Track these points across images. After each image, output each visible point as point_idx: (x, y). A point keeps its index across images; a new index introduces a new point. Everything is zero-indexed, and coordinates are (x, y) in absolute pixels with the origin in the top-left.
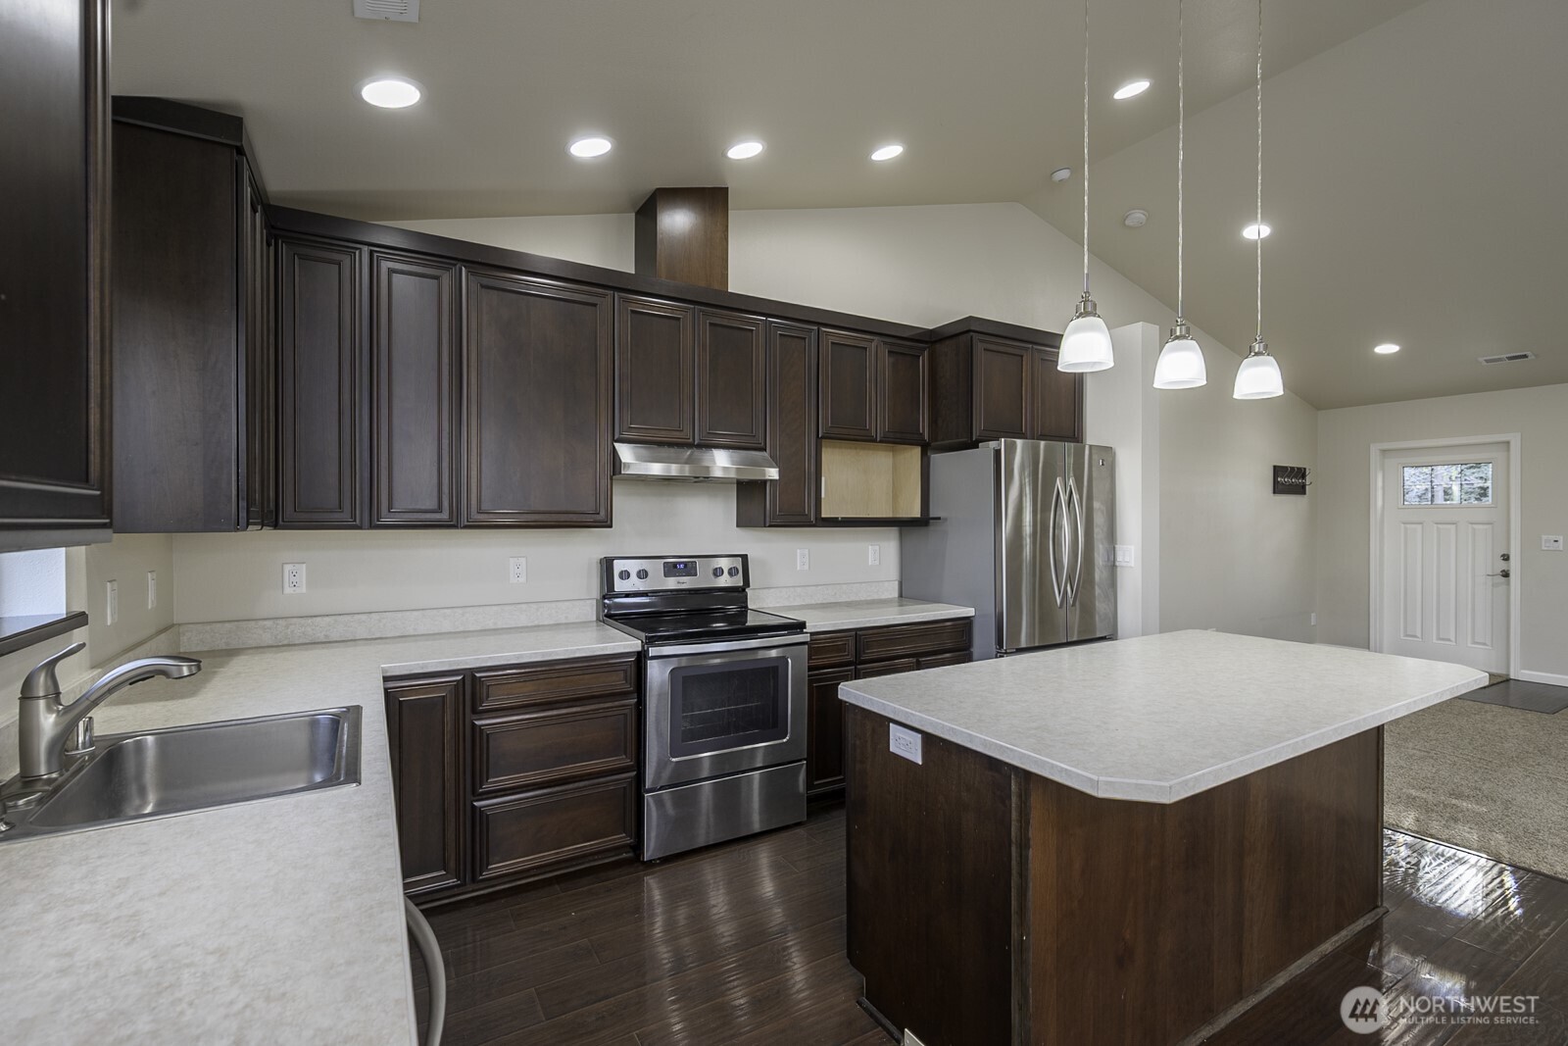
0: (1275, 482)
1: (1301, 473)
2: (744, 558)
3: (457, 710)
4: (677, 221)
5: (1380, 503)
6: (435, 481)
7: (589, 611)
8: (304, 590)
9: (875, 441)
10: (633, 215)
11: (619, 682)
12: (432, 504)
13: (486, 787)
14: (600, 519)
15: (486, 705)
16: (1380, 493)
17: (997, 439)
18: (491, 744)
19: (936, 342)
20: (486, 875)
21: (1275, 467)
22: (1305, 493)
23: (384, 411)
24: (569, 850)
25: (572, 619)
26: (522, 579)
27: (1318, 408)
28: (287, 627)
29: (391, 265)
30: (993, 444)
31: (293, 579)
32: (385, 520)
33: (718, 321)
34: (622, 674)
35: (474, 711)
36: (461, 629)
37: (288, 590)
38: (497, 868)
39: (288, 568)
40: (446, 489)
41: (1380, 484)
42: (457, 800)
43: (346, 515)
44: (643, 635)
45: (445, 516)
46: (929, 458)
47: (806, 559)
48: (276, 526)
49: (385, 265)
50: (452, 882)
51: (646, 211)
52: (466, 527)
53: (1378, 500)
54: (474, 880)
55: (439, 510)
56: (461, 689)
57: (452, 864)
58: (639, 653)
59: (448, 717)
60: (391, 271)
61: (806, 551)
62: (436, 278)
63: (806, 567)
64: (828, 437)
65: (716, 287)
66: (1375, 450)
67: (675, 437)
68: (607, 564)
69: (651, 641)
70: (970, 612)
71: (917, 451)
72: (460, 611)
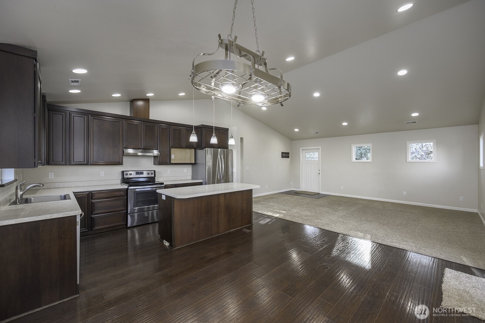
0: (282, 155)
1: (288, 153)
2: (154, 171)
3: (88, 199)
4: (140, 103)
5: (302, 160)
6: (83, 156)
7: (119, 181)
8: (53, 177)
9: (183, 148)
10: (129, 102)
11: (122, 193)
12: (83, 160)
13: (94, 213)
14: (120, 163)
15: (94, 198)
16: (302, 158)
17: (206, 148)
18: (95, 205)
19: (197, 128)
20: (94, 229)
21: (282, 152)
22: (289, 158)
23: (72, 143)
24: (111, 225)
25: (115, 183)
26: (103, 175)
27: (292, 140)
28: (49, 185)
29: (74, 115)
30: (205, 149)
31: (51, 175)
32: (72, 164)
33: (146, 125)
34: (123, 192)
35: (92, 199)
36: (89, 185)
37: (50, 177)
38: (96, 228)
39: (49, 173)
40: (86, 158)
41: (302, 156)
42: (88, 215)
43: (64, 163)
44: (128, 185)
45: (85, 162)
46: (196, 151)
47: (170, 171)
48: (48, 165)
49: (73, 115)
50: (87, 230)
51: (133, 101)
52: (90, 165)
53: (301, 159)
54: (91, 230)
55: (84, 162)
56: (88, 195)
57: (87, 227)
58: (127, 188)
59: (86, 200)
60: (74, 116)
61: (170, 170)
62: (84, 117)
63: (170, 173)
64: (173, 147)
65: (147, 118)
66: (301, 149)
67: (137, 147)
68: (123, 172)
69: (129, 186)
70: (202, 181)
71: (194, 150)
72: (89, 182)
